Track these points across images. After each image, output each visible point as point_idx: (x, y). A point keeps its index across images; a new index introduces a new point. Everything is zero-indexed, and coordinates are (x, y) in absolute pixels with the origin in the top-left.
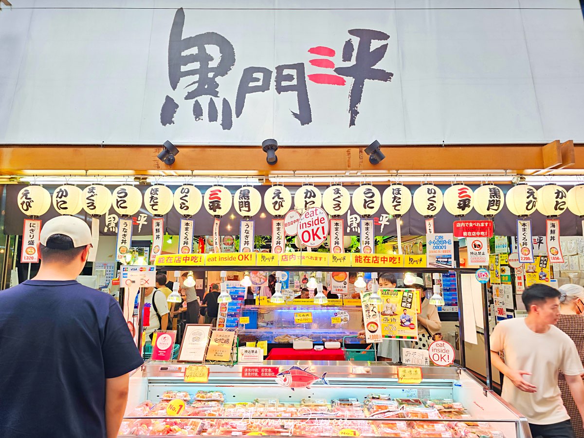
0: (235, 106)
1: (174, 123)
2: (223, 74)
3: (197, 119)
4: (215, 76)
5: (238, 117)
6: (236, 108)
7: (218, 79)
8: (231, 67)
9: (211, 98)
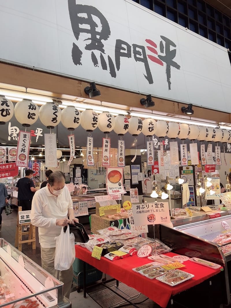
0: (115, 63)
1: (82, 65)
2: (106, 39)
3: (95, 66)
4: (101, 39)
5: (118, 70)
6: (116, 64)
7: (103, 41)
8: (109, 36)
9: (101, 53)
